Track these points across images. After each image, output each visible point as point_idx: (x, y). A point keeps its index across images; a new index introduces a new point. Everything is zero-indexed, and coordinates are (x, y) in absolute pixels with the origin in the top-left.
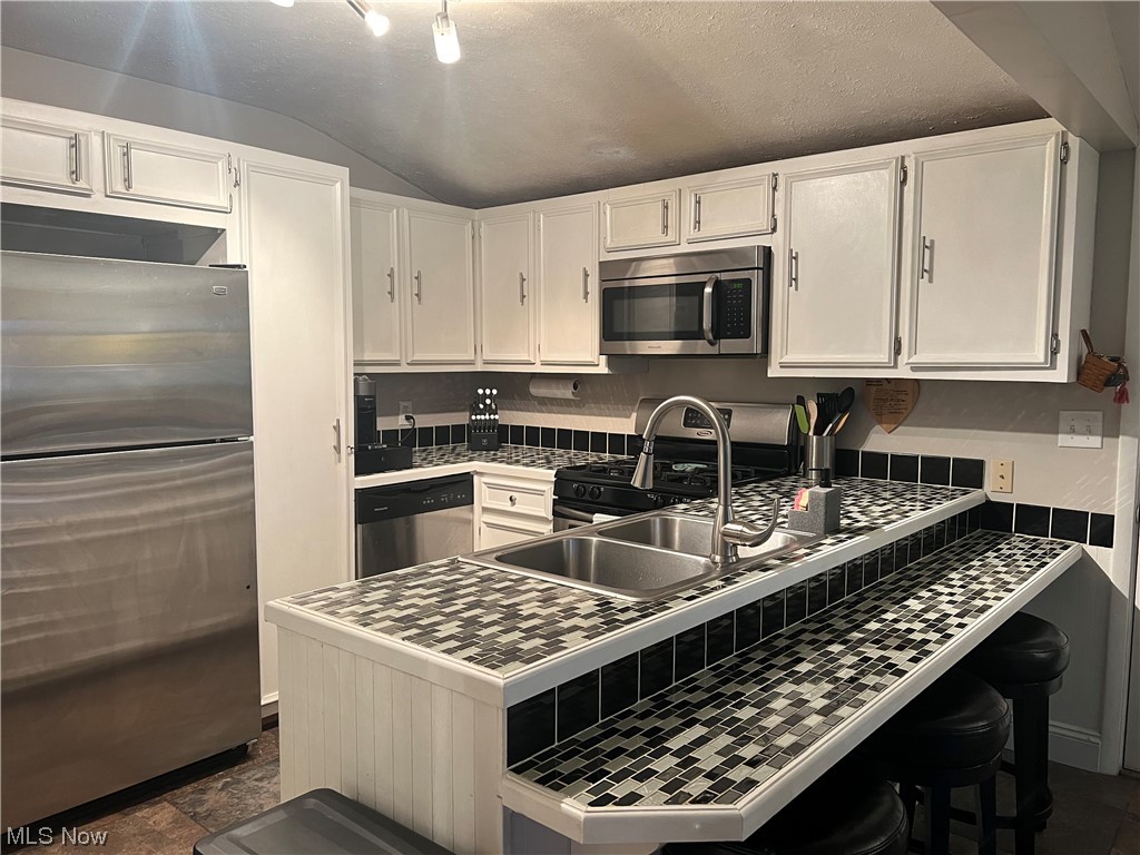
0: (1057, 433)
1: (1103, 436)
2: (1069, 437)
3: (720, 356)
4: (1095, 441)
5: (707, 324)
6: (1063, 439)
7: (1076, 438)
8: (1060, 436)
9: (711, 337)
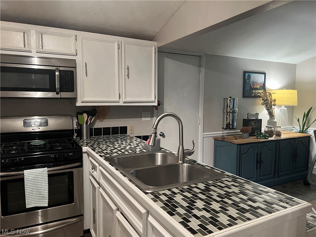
0: (142, 118)
1: (151, 118)
2: (144, 118)
3: (61, 98)
4: (149, 119)
5: (57, 86)
6: (143, 119)
7: (146, 118)
8: (143, 118)
9: (58, 91)
